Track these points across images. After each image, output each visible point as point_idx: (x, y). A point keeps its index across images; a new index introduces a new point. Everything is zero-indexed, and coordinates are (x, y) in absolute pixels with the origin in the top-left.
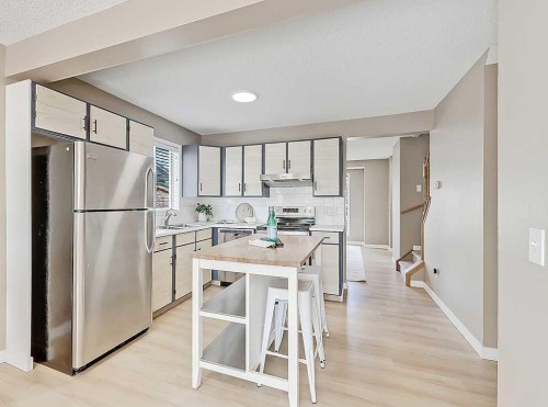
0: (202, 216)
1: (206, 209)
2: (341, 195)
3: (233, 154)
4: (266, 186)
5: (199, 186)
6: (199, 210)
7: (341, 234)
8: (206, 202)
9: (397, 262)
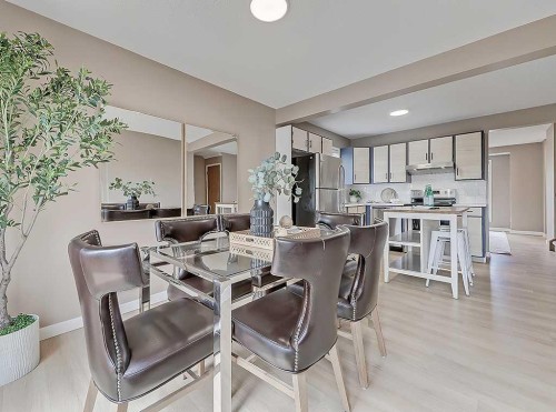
0: (353, 199)
1: (357, 194)
2: (483, 178)
3: (380, 152)
4: (409, 174)
5: (354, 177)
6: (351, 194)
7: (484, 209)
8: (355, 188)
9: (551, 242)
